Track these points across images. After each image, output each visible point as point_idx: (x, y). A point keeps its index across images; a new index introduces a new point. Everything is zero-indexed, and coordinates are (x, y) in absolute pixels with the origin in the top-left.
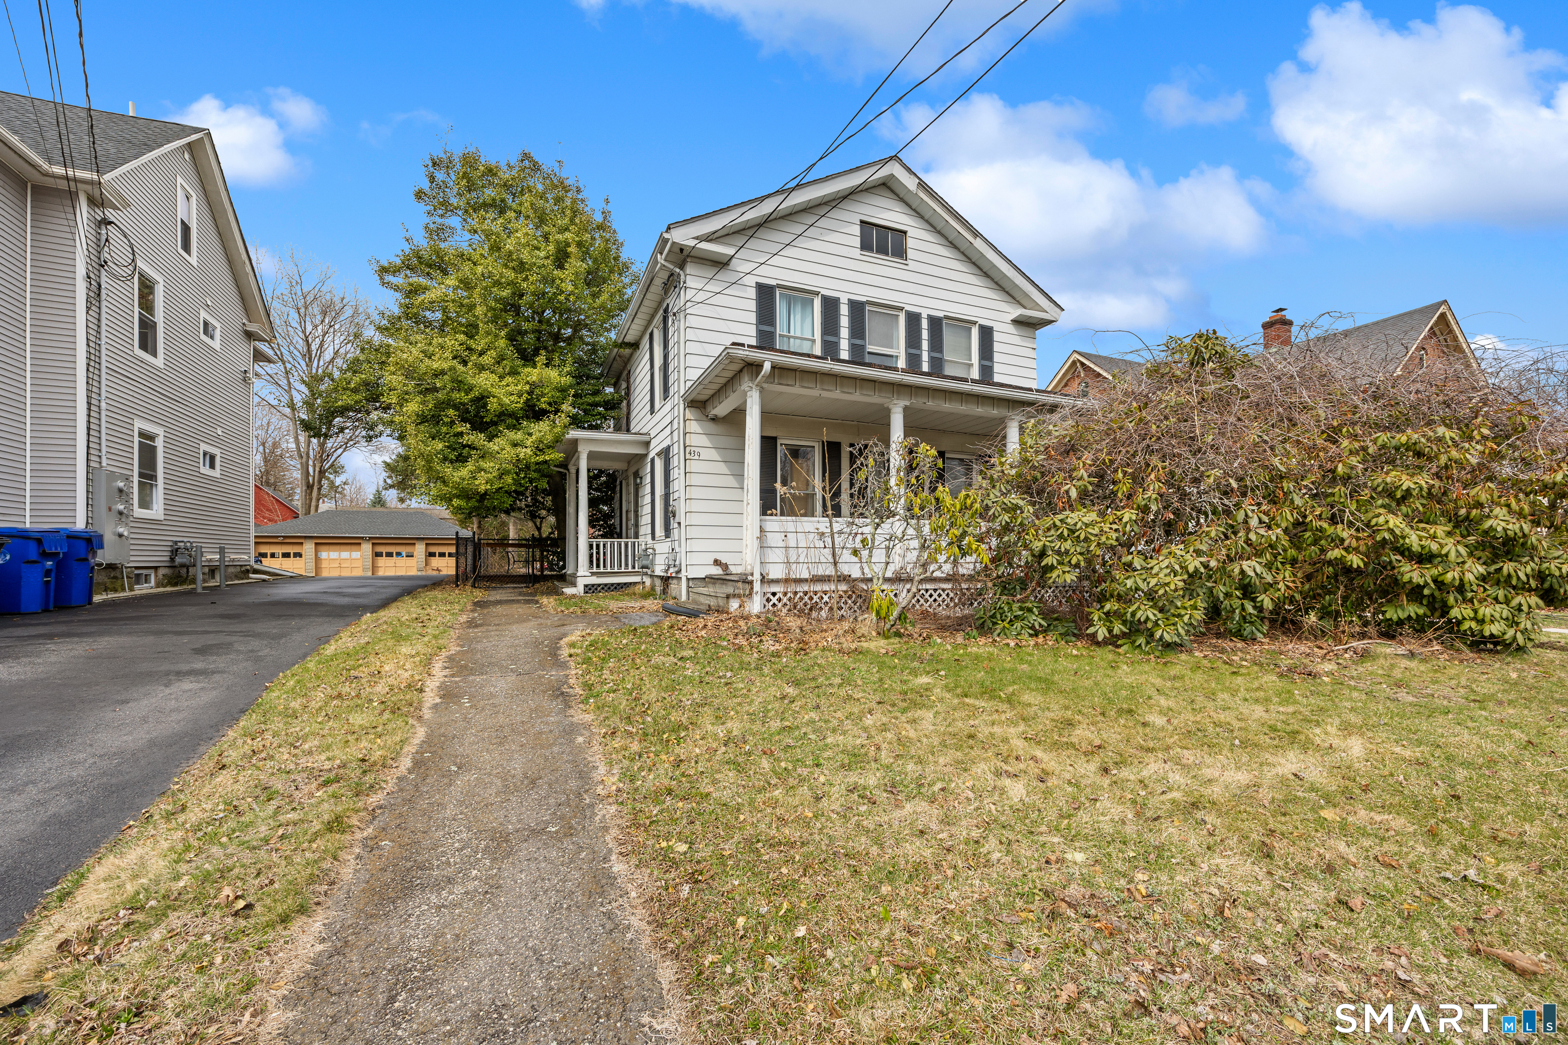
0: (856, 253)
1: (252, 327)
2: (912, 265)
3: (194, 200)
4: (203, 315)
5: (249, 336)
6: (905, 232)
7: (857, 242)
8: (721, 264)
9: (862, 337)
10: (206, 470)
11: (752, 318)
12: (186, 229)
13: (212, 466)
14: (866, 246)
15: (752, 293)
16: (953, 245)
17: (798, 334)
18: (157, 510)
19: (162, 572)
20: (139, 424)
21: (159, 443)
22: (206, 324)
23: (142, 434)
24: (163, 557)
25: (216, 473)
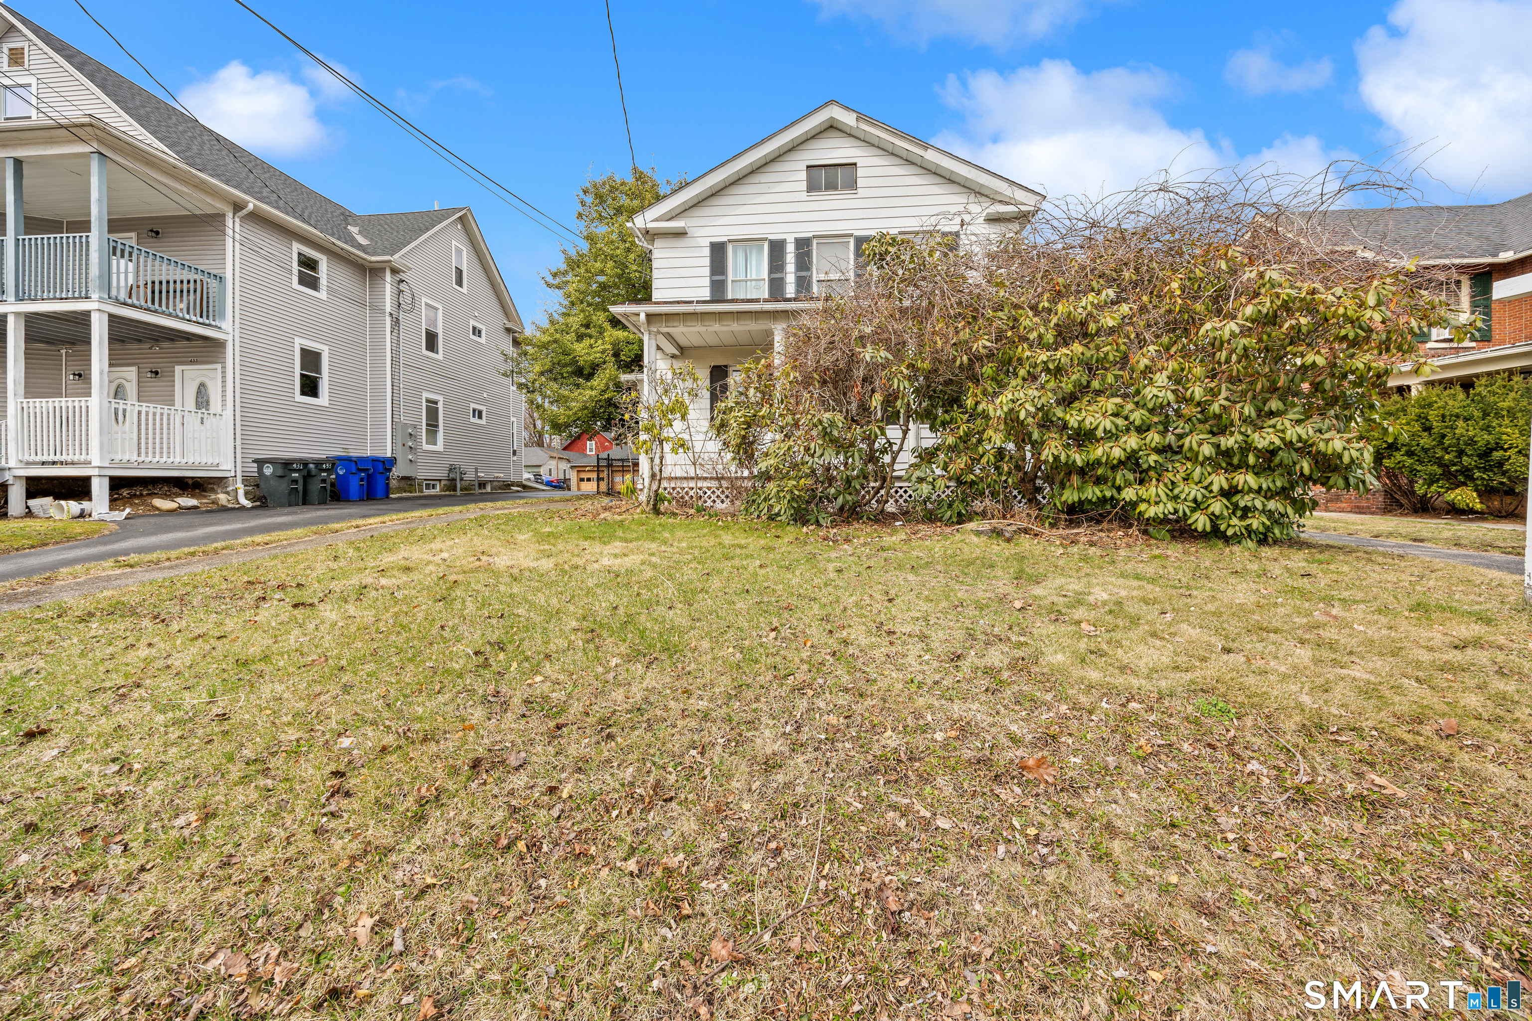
0: (804, 196)
1: (509, 325)
2: (861, 192)
3: (465, 254)
4: (472, 323)
5: (508, 330)
6: (855, 164)
7: (804, 186)
8: (680, 234)
9: (808, 269)
10: (476, 420)
11: (707, 271)
12: (459, 272)
13: (480, 417)
14: (812, 187)
15: (707, 252)
16: (910, 162)
17: (754, 277)
18: (440, 446)
19: (443, 483)
20: (425, 395)
21: (440, 406)
22: (474, 328)
23: (428, 401)
24: (442, 474)
25: (483, 422)
